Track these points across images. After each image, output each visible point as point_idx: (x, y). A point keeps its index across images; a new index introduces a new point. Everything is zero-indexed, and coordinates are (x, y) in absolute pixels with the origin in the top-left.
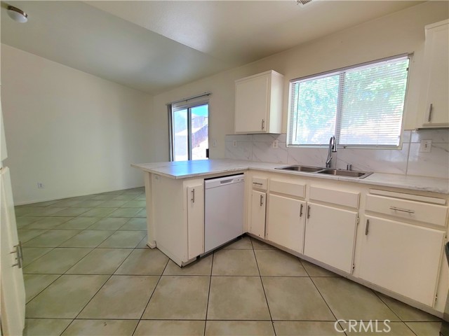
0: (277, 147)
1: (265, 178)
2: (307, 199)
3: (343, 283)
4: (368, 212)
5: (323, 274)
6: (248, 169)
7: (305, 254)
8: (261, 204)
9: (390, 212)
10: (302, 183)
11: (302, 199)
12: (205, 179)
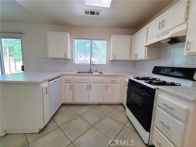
0: (69, 65)
1: (72, 78)
2: (89, 83)
3: (101, 106)
4: (106, 83)
5: (96, 106)
6: (62, 75)
7: (90, 102)
8: (71, 88)
9: (111, 82)
10: (87, 77)
11: (87, 83)
12: (49, 81)
